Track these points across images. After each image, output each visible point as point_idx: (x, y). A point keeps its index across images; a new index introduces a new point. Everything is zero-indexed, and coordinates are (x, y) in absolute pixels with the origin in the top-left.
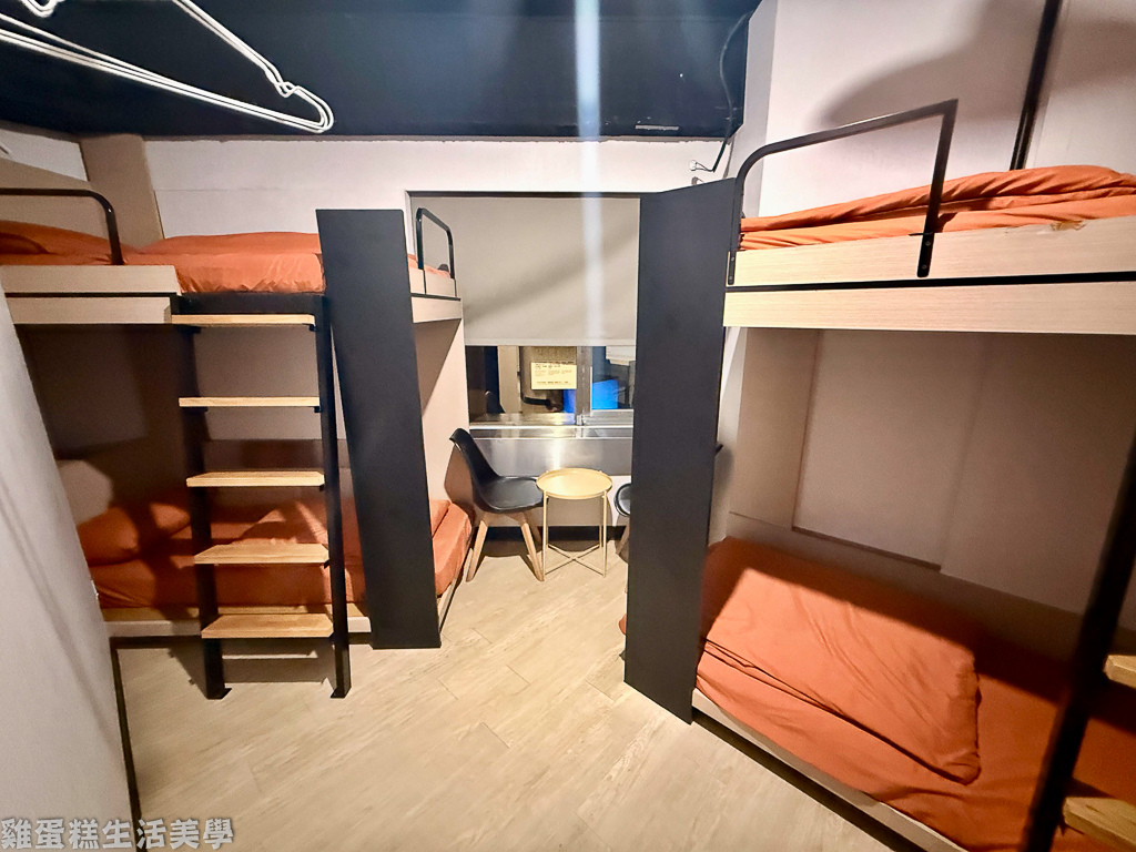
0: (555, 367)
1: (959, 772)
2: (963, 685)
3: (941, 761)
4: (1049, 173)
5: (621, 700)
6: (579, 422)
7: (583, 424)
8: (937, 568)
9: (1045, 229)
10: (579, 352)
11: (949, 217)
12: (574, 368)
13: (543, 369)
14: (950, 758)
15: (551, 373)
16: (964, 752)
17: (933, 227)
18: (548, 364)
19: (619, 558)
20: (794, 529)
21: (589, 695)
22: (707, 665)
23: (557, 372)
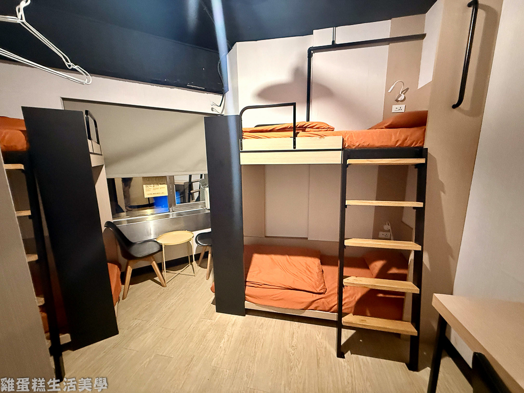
0: (156, 186)
1: (322, 291)
2: (319, 269)
3: (318, 291)
4: (316, 123)
5: (217, 319)
6: (171, 211)
7: (173, 212)
8: (307, 238)
9: (318, 138)
10: (168, 178)
11: (298, 133)
12: (165, 186)
13: (150, 187)
14: (320, 288)
15: (154, 189)
16: (322, 285)
17: (295, 135)
18: (152, 185)
19: (200, 267)
20: (266, 237)
21: (203, 323)
22: (248, 290)
23: (158, 188)
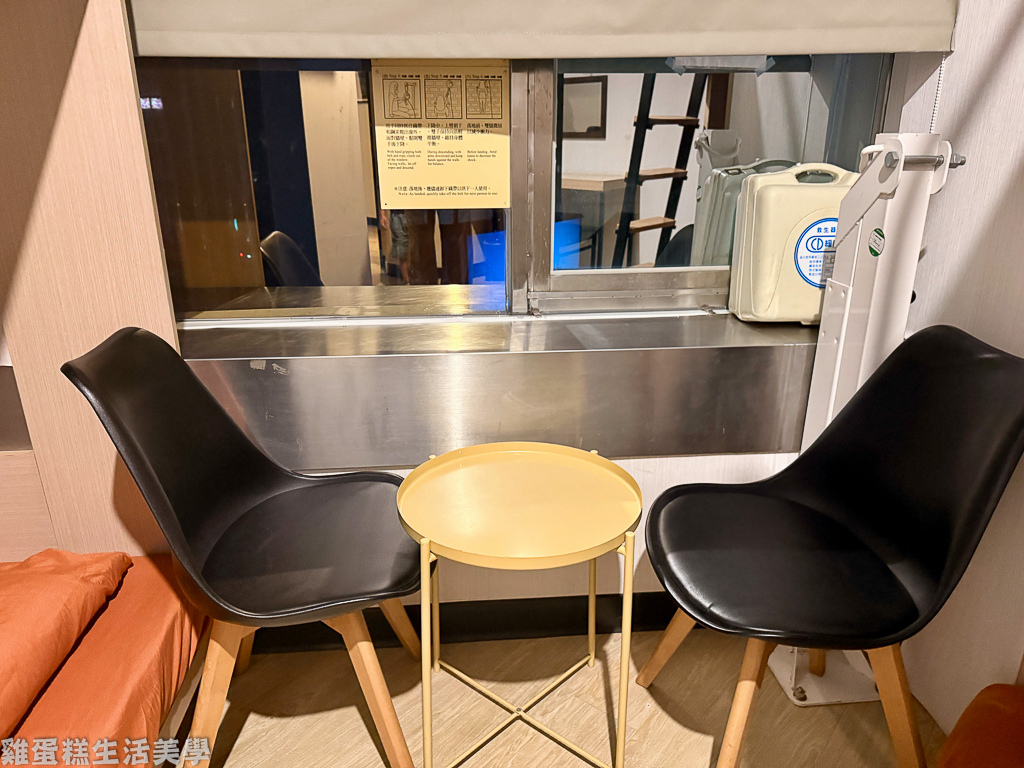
0: (446, 142)
6: (520, 306)
7: (530, 313)
13: (411, 145)
15: (436, 160)
18: (425, 132)
23: (456, 156)
